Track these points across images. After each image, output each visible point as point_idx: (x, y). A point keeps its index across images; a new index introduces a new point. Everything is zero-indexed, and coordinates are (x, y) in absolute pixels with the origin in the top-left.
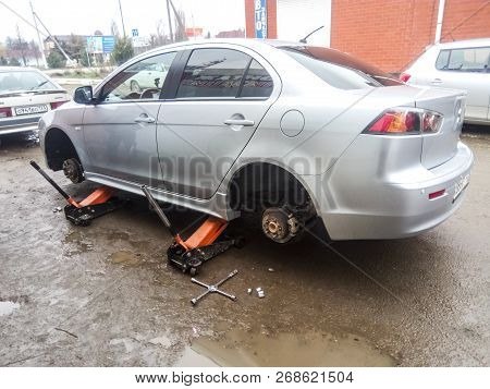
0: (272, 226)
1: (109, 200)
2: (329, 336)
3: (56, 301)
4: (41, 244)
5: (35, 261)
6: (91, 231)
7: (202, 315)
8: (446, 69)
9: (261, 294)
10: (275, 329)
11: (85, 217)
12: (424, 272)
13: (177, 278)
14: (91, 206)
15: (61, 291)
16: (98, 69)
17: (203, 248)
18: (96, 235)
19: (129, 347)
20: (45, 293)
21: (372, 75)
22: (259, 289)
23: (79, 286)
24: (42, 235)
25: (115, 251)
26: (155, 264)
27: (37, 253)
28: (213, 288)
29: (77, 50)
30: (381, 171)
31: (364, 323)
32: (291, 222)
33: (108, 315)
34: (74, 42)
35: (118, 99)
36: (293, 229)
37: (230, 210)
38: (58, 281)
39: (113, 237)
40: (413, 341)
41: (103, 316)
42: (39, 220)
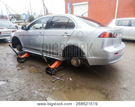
0: (74, 62)
1: (29, 56)
2: (89, 90)
3: (16, 81)
4: (10, 67)
5: (9, 71)
6: (24, 64)
7: (55, 85)
8: (118, 25)
9: (71, 80)
10: (75, 88)
11: (23, 60)
12: (113, 75)
13: (48, 76)
14: (24, 57)
15: (17, 79)
16: (24, 23)
17: (55, 68)
18: (26, 65)
19: (36, 92)
20: (12, 79)
21: (100, 24)
22: (70, 79)
23: (22, 78)
24: (11, 65)
25: (31, 69)
26: (42, 72)
27: (10, 69)
28: (58, 78)
29: (18, 18)
30: (102, 47)
31: (98, 87)
32: (79, 61)
33: (30, 85)
34: (17, 16)
35: (33, 29)
36: (79, 63)
37: (63, 58)
38: (16, 76)
39: (30, 66)
40: (111, 91)
41: (28, 85)
42: (10, 61)
